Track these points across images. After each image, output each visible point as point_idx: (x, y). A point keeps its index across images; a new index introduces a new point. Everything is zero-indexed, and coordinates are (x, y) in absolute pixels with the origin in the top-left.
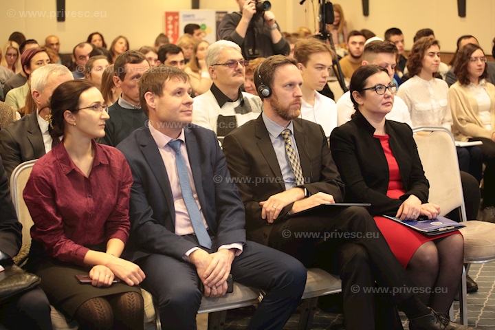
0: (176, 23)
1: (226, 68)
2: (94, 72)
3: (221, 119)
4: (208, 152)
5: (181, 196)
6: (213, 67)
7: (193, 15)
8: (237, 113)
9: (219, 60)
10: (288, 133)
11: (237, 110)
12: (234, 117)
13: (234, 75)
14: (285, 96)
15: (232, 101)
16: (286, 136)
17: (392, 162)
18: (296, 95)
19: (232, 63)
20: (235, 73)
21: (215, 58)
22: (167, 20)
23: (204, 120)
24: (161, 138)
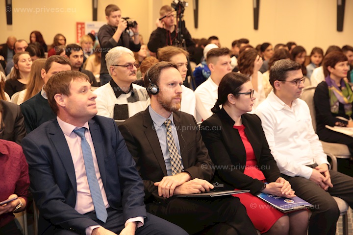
0: (83, 30)
1: (125, 69)
3: (117, 107)
4: (109, 137)
6: (114, 67)
7: (93, 25)
8: (128, 102)
9: (119, 62)
10: (170, 122)
11: (129, 100)
12: (126, 106)
13: (131, 75)
14: (168, 92)
15: (126, 93)
16: (168, 125)
17: (248, 147)
18: (177, 91)
19: (130, 65)
20: (131, 73)
21: (116, 60)
22: (77, 27)
23: (104, 107)
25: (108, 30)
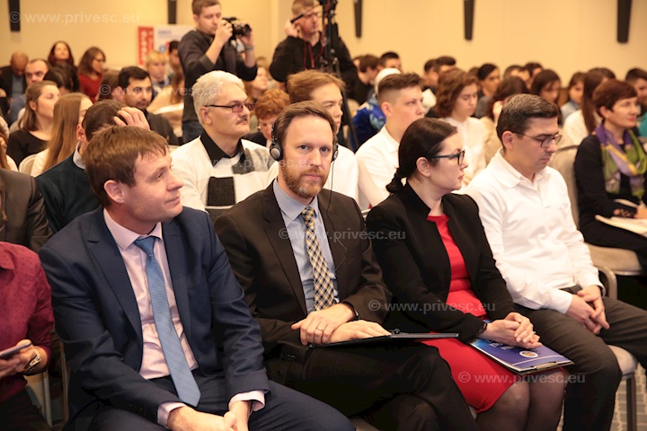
0: (150, 41)
1: (228, 112)
2: (42, 99)
3: (213, 182)
4: (198, 249)
5: (151, 319)
6: (207, 108)
7: (170, 32)
8: (235, 173)
9: (217, 100)
10: (311, 212)
11: (236, 170)
12: (231, 180)
13: (238, 123)
15: (230, 157)
16: (308, 217)
17: (454, 254)
19: (236, 105)
20: (239, 119)
21: (212, 96)
22: (140, 36)
23: (190, 183)
24: (124, 236)
25: (197, 41)
